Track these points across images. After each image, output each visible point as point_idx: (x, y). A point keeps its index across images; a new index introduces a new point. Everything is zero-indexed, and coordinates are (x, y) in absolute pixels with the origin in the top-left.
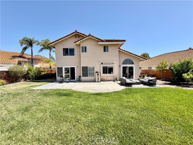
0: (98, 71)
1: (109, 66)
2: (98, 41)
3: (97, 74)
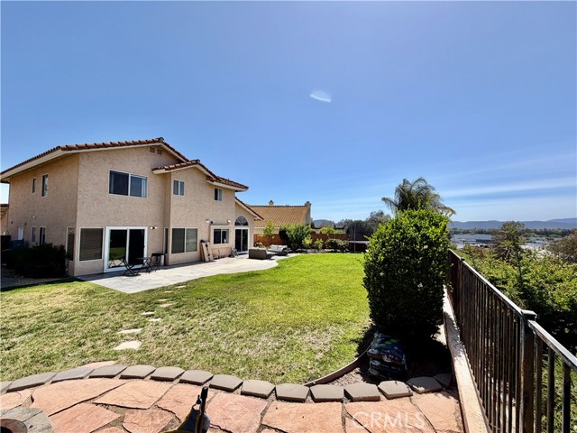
0: (205, 238)
1: (222, 228)
2: (208, 178)
3: (204, 244)
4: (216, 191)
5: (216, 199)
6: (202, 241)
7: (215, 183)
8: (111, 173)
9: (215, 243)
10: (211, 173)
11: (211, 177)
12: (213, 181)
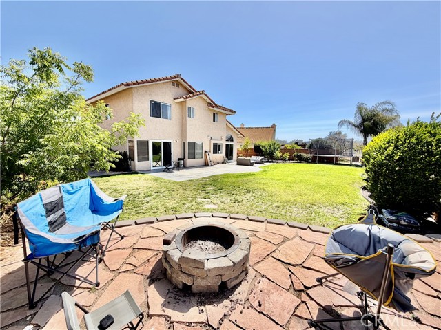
1: (218, 143)
2: (209, 104)
3: (207, 154)
4: (214, 114)
5: (214, 121)
6: (206, 152)
7: (215, 109)
8: (151, 101)
9: (214, 153)
10: (212, 101)
11: (212, 104)
12: (213, 107)
